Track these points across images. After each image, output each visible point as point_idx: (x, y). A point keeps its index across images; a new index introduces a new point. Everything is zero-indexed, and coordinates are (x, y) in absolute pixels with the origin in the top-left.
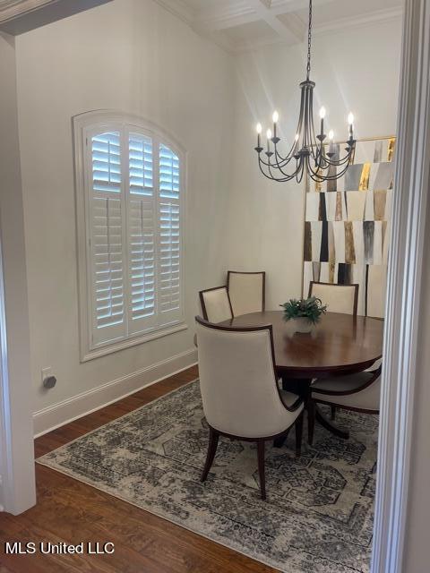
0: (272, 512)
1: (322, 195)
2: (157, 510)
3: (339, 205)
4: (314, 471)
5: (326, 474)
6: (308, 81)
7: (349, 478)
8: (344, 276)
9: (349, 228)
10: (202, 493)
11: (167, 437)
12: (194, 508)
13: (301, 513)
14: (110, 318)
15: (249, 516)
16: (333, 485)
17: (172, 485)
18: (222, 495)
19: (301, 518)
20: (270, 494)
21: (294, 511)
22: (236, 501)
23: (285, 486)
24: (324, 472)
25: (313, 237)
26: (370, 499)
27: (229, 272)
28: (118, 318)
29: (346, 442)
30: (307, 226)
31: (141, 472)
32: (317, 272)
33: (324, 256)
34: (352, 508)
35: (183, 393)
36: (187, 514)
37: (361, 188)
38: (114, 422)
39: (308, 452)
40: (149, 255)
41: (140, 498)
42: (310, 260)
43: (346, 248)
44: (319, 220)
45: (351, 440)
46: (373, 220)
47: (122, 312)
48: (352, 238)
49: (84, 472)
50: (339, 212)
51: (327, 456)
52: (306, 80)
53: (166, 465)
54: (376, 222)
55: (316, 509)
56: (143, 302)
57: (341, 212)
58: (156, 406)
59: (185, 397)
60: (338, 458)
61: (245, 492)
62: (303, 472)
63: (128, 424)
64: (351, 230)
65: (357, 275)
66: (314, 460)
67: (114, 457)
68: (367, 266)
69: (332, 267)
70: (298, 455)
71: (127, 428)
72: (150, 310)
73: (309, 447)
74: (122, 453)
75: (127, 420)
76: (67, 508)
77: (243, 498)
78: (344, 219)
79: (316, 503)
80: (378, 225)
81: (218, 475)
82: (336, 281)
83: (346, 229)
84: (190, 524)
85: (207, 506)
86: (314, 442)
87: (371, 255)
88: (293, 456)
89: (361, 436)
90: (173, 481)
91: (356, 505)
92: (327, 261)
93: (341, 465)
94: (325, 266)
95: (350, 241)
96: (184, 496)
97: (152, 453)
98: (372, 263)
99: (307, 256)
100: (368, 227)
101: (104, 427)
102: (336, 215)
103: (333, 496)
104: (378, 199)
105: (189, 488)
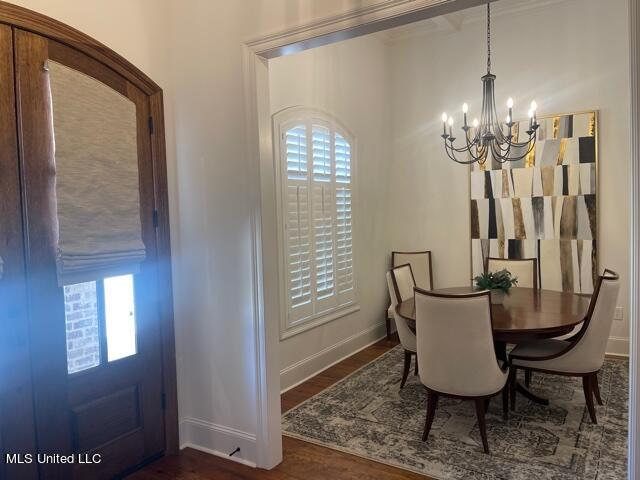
0: (499, 462)
1: (487, 174)
2: (393, 462)
3: (505, 183)
4: (524, 431)
5: (537, 433)
6: (489, 75)
7: (560, 435)
8: (515, 251)
9: (517, 204)
10: (428, 450)
11: (373, 407)
12: (426, 461)
13: (526, 462)
14: (300, 298)
15: (480, 465)
16: (547, 441)
17: (397, 444)
18: (447, 451)
19: (528, 466)
20: (491, 449)
21: (518, 461)
22: (463, 455)
23: (503, 443)
24: (534, 431)
25: (480, 214)
26: (585, 451)
27: (393, 253)
28: (306, 298)
29: (547, 408)
30: (473, 204)
31: (363, 434)
32: (486, 249)
33: (493, 233)
34: (571, 457)
35: (369, 371)
36: (423, 465)
37: (527, 165)
38: (316, 397)
39: (513, 416)
40: (328, 238)
41: (373, 453)
42: (478, 237)
43: (515, 224)
44: (486, 197)
45: (551, 406)
46: (541, 195)
47: (309, 293)
48: (521, 214)
49: (312, 435)
50: (505, 189)
51: (532, 419)
52: (486, 73)
53: (384, 429)
54: (545, 198)
55: (539, 459)
56: (325, 283)
57: (508, 189)
58: (349, 383)
59: (372, 374)
60: (544, 421)
61: (467, 448)
62: (516, 433)
63: (329, 398)
64: (519, 206)
65: (529, 250)
66: (522, 422)
67: (332, 424)
68: (539, 241)
69: (502, 243)
70: (506, 418)
71: (330, 401)
72: (329, 291)
73: (513, 413)
74: (336, 421)
75: (327, 395)
76: (312, 463)
77: (468, 453)
78: (512, 195)
79: (537, 453)
80: (547, 201)
81: (436, 436)
82: (506, 256)
83: (514, 206)
84: (429, 472)
85: (438, 459)
86: (516, 409)
87: (542, 231)
88: (500, 420)
89: (560, 402)
90: (397, 441)
91: (574, 455)
92: (496, 237)
93: (549, 425)
94: (494, 242)
95: (519, 217)
96: (413, 452)
97: (366, 420)
98: (544, 237)
99: (475, 233)
100: (537, 203)
101: (308, 401)
102: (503, 192)
103: (551, 449)
104: (546, 174)
105: (414, 446)
